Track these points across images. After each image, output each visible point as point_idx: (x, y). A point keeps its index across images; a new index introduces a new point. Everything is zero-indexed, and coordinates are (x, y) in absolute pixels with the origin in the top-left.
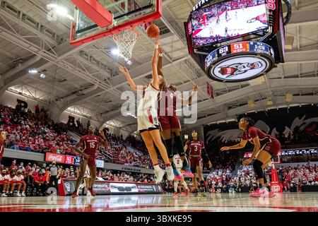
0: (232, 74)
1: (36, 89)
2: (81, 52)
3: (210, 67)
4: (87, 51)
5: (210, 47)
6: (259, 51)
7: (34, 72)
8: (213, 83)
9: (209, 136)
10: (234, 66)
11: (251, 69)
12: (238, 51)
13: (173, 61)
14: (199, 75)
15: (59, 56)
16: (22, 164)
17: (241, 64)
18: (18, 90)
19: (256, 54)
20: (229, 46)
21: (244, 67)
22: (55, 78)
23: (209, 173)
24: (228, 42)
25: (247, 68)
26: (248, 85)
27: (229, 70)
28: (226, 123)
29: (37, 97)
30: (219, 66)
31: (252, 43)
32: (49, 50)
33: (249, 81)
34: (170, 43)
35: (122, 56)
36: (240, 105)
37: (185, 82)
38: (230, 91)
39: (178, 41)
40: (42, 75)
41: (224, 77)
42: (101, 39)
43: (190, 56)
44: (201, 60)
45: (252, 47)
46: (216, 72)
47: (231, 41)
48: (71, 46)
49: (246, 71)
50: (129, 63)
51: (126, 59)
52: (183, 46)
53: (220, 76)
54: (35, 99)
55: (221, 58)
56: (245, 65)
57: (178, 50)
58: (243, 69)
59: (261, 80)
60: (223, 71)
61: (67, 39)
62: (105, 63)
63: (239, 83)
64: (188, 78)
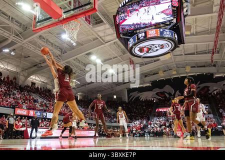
0: (147, 52)
1: (8, 63)
2: (40, 36)
3: (132, 47)
4: (44, 36)
5: (131, 33)
6: (167, 36)
7: (7, 50)
8: (134, 58)
9: (131, 96)
10: (149, 47)
11: (161, 48)
12: (152, 36)
13: (106, 43)
14: (124, 53)
15: (24, 39)
17: (153, 45)
19: (165, 38)
20: (145, 33)
21: (156, 47)
22: (21, 55)
23: (131, 122)
24: (145, 29)
25: (158, 48)
26: (158, 60)
27: (145, 49)
28: (143, 87)
29: (9, 69)
30: (138, 46)
31: (161, 30)
32: (17, 35)
33: (160, 57)
34: (104, 30)
35: (69, 39)
36: (153, 74)
37: (114, 58)
38: (146, 64)
39: (109, 28)
40: (12, 53)
41: (142, 54)
42: (55, 27)
43: (117, 40)
44: (125, 42)
45: (162, 33)
46: (136, 50)
47: (147, 29)
48: (34, 32)
49: (157, 50)
50: (74, 44)
51: (72, 42)
52: (112, 32)
53: (139, 53)
54: (8, 70)
55: (140, 41)
56: (157, 46)
57: (110, 35)
58: (156, 49)
59: (168, 56)
60: (141, 50)
61: (30, 28)
62: (57, 44)
63: (152, 59)
64: (116, 55)
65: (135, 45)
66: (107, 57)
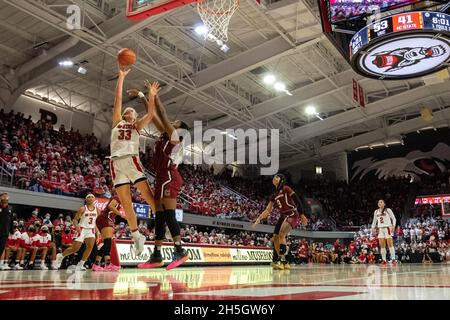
0: (395, 66)
1: (72, 92)
2: (146, 29)
3: (358, 55)
4: (154, 29)
5: (358, 21)
6: (440, 28)
7: (67, 63)
8: (364, 81)
9: (357, 167)
10: (397, 53)
11: (427, 57)
12: (405, 27)
13: (298, 45)
14: (340, 68)
15: (108, 38)
16: (48, 216)
17: (409, 49)
18: (42, 94)
19: (435, 33)
20: (390, 21)
21: (415, 54)
22: (101, 73)
23: (357, 230)
24: (389, 13)
25: (420, 56)
26: (420, 84)
27: (390, 60)
28: (384, 147)
29: (73, 105)
30: (373, 53)
31: (427, 15)
32: (92, 28)
33: (423, 78)
34: (291, 15)
35: (212, 37)
36: (409, 118)
37: (316, 80)
38: (391, 94)
39: (305, 11)
40: (81, 70)
41: (381, 71)
42: (180, 9)
43: (324, 37)
44: (343, 43)
45: (427, 22)
46: (369, 62)
47: (393, 12)
48: (129, 21)
49: (417, 61)
50: (224, 48)
51: (219, 42)
52: (313, 19)
53: (374, 69)
54: (70, 109)
55: (377, 40)
56: (417, 51)
57: (306, 26)
58: (414, 58)
59: (443, 75)
60: (380, 61)
61: (122, 10)
62: (184, 49)
63: (405, 82)
64: (322, 73)
65: (365, 48)
66: (301, 78)
